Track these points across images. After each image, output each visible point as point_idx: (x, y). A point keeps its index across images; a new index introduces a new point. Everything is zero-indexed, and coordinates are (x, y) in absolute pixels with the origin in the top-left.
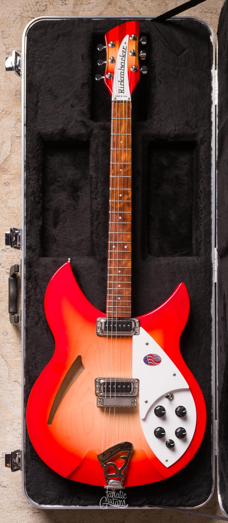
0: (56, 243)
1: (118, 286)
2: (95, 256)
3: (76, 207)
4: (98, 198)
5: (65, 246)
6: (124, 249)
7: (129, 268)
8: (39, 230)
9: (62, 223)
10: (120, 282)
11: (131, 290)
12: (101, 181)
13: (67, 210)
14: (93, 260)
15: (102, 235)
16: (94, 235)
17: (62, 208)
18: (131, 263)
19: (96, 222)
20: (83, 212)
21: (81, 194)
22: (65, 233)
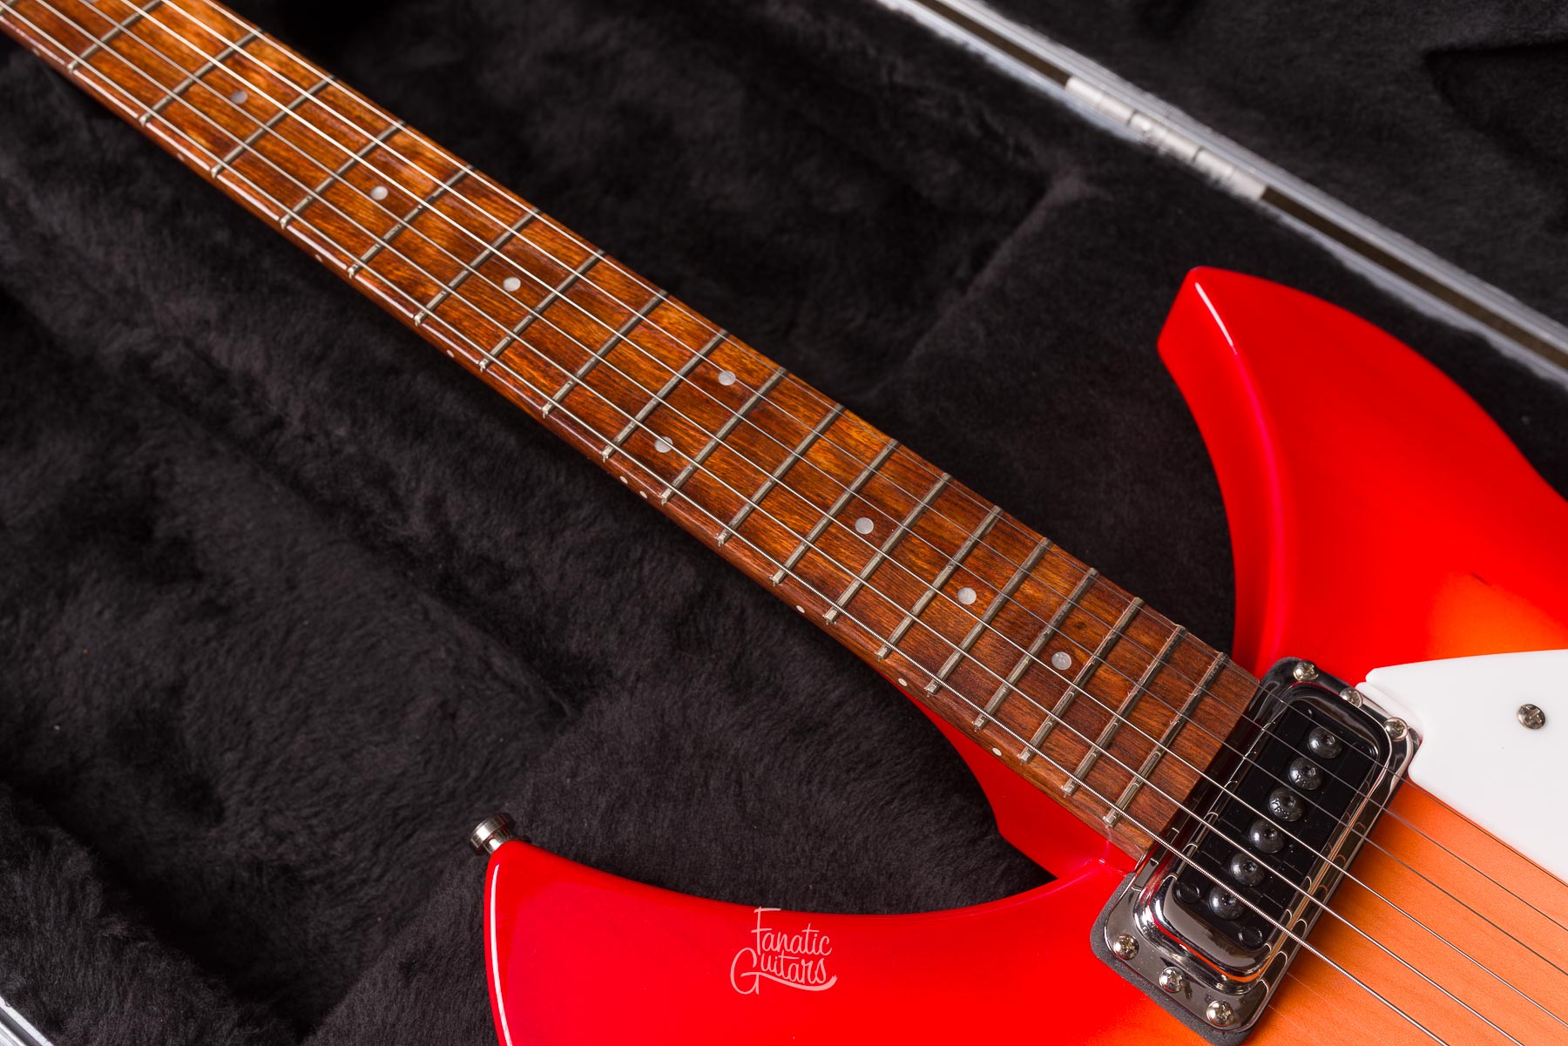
0: (312, 881)
1: (962, 605)
2: (609, 673)
3: (223, 601)
4: (286, 402)
5: (377, 846)
6: (733, 397)
7: (887, 458)
8: (108, 908)
9: (229, 756)
10: (947, 570)
11: (1055, 549)
12: (207, 323)
13: (190, 665)
14: (625, 700)
15: (519, 535)
16: (475, 585)
17: (146, 686)
18: (863, 423)
19: (405, 520)
20: (291, 585)
21: (182, 519)
22: (299, 784)
